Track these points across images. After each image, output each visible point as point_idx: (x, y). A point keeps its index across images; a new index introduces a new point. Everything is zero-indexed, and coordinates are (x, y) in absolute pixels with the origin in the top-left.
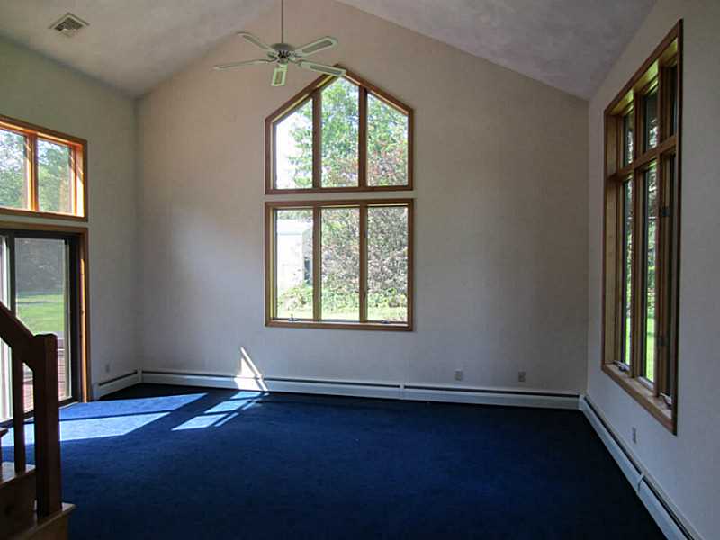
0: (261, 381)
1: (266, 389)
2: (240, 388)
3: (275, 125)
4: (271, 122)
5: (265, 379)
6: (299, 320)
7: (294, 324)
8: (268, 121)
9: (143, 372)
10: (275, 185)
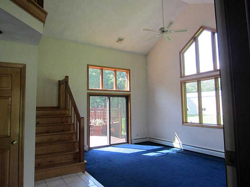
0: (181, 145)
1: (182, 148)
2: (175, 146)
3: (183, 53)
4: (181, 53)
5: (183, 144)
6: (194, 123)
7: (193, 125)
8: (180, 53)
9: (149, 138)
10: (184, 74)
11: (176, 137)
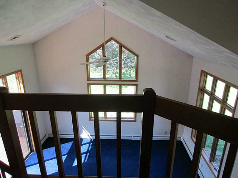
2: (83, 138)
4: (88, 56)
5: (91, 135)
9: (48, 134)
11: (83, 130)
